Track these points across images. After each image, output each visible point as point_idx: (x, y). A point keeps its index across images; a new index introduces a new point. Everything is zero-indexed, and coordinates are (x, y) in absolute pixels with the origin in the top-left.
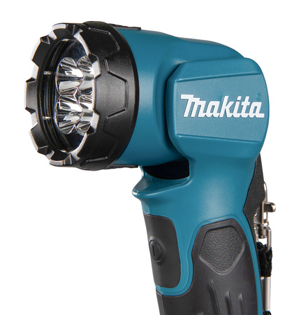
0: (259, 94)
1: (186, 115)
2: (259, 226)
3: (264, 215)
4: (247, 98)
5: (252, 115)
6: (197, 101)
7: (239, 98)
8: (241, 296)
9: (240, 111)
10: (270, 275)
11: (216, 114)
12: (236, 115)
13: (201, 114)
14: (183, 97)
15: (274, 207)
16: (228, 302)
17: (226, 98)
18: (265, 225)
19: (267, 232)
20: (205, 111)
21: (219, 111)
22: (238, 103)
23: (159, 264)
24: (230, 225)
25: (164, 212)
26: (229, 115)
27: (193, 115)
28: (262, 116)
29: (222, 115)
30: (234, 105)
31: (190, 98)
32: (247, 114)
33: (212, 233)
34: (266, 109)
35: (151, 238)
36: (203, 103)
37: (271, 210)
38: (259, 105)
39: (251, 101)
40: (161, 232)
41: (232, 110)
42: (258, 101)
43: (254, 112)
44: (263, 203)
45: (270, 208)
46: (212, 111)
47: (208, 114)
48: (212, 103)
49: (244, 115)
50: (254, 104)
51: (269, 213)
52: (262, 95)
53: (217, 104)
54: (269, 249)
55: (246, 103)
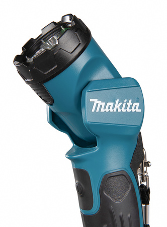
0: (138, 98)
1: (93, 110)
2: (142, 175)
3: (145, 168)
4: (130, 101)
5: (133, 110)
6: (100, 103)
7: (125, 101)
8: (129, 215)
9: (126, 108)
10: (148, 204)
11: (111, 110)
12: (124, 110)
13: (102, 110)
14: (91, 100)
15: (150, 164)
16: (121, 219)
17: (118, 101)
18: (146, 174)
19: (146, 178)
20: (105, 108)
21: (113, 108)
22: (125, 104)
23: (81, 196)
24: (122, 174)
25: (83, 166)
26: (119, 110)
27: (98, 111)
28: (140, 111)
29: (115, 110)
30: (122, 105)
31: (96, 101)
32: (130, 110)
33: (111, 179)
34: (142, 107)
35: (77, 182)
36: (103, 104)
37: (149, 166)
38: (138, 104)
39: (133, 102)
40: (82, 178)
41: (121, 107)
42: (137, 102)
43: (135, 108)
44: (144, 161)
45: (147, 164)
46: (109, 108)
47: (107, 110)
48: (109, 104)
49: (129, 110)
50: (135, 104)
51: (148, 167)
52: (140, 99)
53: (112, 104)
54: (148, 188)
55: (130, 104)
